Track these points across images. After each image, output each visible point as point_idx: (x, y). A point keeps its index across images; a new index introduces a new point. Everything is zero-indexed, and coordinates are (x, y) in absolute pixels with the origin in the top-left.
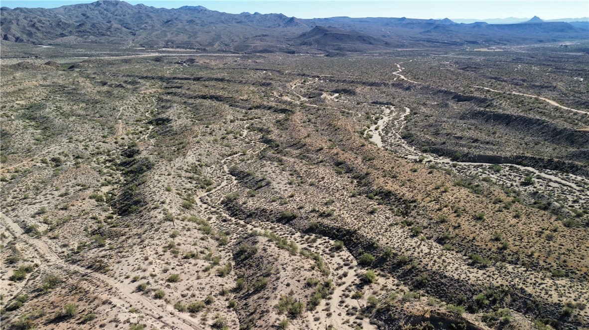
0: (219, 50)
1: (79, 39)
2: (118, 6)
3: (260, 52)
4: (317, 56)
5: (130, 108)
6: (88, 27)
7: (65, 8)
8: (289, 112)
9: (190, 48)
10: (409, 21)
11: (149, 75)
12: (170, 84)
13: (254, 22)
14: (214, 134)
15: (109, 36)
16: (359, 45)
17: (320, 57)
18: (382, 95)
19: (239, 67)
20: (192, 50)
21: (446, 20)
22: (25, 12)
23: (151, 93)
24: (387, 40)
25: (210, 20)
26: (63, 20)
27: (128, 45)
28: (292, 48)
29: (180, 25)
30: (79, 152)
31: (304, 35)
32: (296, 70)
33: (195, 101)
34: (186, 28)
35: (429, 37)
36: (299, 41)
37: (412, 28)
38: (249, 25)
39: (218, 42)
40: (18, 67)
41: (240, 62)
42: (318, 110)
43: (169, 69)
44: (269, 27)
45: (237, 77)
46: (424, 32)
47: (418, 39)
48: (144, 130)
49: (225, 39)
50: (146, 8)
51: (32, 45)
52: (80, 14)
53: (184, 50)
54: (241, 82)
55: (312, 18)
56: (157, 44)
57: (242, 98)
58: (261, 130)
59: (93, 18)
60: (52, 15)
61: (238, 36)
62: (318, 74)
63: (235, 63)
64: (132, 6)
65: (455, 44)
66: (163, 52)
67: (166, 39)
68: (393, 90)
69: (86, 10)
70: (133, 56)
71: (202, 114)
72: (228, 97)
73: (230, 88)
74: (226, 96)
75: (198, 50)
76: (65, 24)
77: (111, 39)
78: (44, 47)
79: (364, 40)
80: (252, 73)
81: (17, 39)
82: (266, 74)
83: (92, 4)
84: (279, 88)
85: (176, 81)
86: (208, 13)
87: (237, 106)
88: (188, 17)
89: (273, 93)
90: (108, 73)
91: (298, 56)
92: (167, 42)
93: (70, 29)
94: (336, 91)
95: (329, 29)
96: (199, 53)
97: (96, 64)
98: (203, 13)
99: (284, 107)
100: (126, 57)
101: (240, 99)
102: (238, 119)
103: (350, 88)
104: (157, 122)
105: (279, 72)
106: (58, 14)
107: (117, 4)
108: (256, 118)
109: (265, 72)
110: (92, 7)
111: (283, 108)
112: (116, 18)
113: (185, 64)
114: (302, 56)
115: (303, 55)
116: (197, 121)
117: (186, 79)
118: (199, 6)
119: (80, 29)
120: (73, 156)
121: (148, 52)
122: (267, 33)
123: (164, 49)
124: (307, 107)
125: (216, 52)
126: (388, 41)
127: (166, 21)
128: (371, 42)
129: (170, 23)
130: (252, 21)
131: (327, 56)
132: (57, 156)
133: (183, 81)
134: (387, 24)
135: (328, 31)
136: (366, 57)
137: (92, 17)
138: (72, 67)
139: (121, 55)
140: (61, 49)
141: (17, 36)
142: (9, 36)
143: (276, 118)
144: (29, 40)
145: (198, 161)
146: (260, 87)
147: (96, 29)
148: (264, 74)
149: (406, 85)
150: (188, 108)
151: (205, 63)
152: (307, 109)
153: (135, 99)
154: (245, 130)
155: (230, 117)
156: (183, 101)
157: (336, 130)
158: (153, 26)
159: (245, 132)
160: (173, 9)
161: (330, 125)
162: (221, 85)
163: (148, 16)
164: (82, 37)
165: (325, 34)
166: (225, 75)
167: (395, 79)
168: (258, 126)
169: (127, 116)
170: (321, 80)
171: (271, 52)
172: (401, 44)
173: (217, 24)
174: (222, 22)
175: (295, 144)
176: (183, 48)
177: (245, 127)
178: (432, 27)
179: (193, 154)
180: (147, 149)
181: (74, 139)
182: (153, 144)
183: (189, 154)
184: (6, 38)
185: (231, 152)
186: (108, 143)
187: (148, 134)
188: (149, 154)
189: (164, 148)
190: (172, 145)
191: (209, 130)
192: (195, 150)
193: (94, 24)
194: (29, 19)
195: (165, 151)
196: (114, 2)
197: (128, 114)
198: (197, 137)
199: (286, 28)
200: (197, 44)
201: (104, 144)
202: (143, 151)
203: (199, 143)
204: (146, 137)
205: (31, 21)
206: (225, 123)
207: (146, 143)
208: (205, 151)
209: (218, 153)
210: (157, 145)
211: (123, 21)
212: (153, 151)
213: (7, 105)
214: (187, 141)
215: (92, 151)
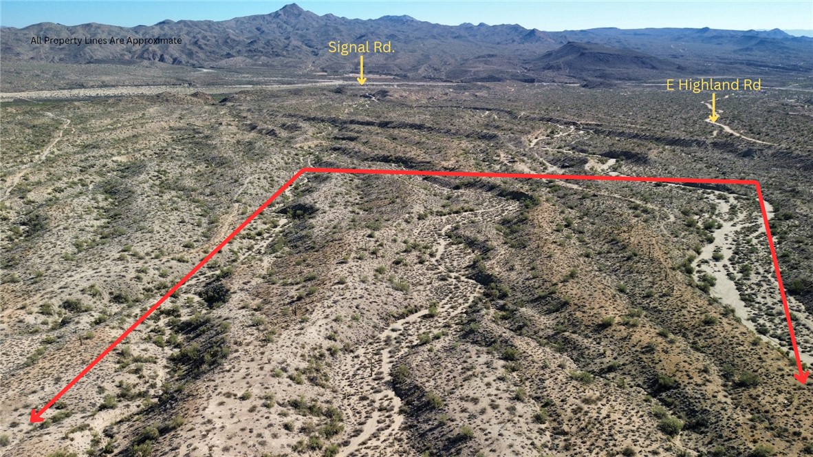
0: (425, 77)
1: (248, 60)
2: (301, 18)
3: (482, 80)
4: (569, 87)
5: (262, 180)
6: (259, 45)
7: (237, 20)
8: (528, 202)
9: (386, 74)
10: (715, 34)
11: (319, 115)
12: (344, 132)
13: (478, 37)
14: (381, 252)
15: (284, 56)
16: (635, 70)
17: (574, 88)
18: (699, 166)
19: (450, 104)
20: (389, 77)
21: (777, 31)
22: (189, 26)
23: (310, 147)
24: (679, 61)
25: (417, 34)
26: (231, 36)
27: (306, 68)
28: (531, 75)
30: (123, 286)
31: (549, 55)
32: (537, 111)
33: (370, 166)
35: (750, 58)
36: (541, 64)
37: (719, 44)
38: (469, 41)
39: (425, 65)
40: (156, 100)
41: (452, 95)
42: (584, 198)
43: (350, 106)
44: (498, 43)
45: (444, 124)
46: (740, 50)
47: (732, 61)
48: (268, 229)
49: (435, 61)
50: (335, 20)
51: (190, 68)
52: (254, 28)
53: (377, 76)
54: (448, 131)
55: (562, 30)
56: (343, 68)
57: (445, 164)
58: (471, 243)
59: (268, 33)
60: (221, 30)
61: (453, 56)
62: (575, 119)
63: (445, 97)
64: (318, 17)
65: (795, 68)
66: (349, 79)
67: (356, 61)
68: (717, 154)
69: (262, 22)
70: (309, 84)
71: (373, 197)
72: (423, 162)
73: (430, 142)
74: (420, 159)
75: (396, 77)
76: (234, 40)
77: (286, 60)
78: (205, 70)
79: (643, 63)
80: (467, 116)
81: (175, 60)
82: (489, 116)
83: (270, 15)
84: (509, 144)
85: (353, 126)
86: (415, 24)
87: (435, 181)
88: (389, 31)
89: (499, 156)
90: (265, 111)
91: (539, 87)
92: (357, 65)
93: (239, 48)
94: (611, 155)
95: (588, 47)
96: (397, 81)
97: (255, 97)
98: (409, 25)
99: (517, 186)
100: (300, 85)
101: (443, 167)
102: (432, 213)
103: (637, 149)
104: (295, 212)
105: (510, 113)
106: (227, 28)
107: (300, 15)
108: (466, 211)
109: (487, 112)
110: (270, 19)
111: (515, 189)
112: (297, 33)
113: (373, 98)
114: (544, 86)
115: (548, 86)
116: (361, 213)
117: (368, 124)
118: (405, 16)
119: (251, 49)
120: (111, 293)
121: (330, 79)
122: (495, 52)
123: (351, 75)
124: (559, 188)
125: (421, 80)
126: (682, 64)
127: (359, 36)
128: (654, 65)
129: (363, 38)
130: (475, 36)
131: (584, 86)
132: (77, 296)
133: (362, 128)
134: (679, 38)
135: (586, 49)
136: (649, 89)
137: (267, 31)
138: (224, 100)
139: (294, 83)
140: (223, 74)
141: (175, 56)
142: (166, 56)
143: (503, 211)
144: (188, 62)
145: (330, 338)
146: (478, 142)
147: (270, 48)
148: (486, 117)
149: (742, 147)
150: (356, 181)
151: (402, 96)
152: (561, 193)
153: (280, 160)
154: (441, 241)
155: (418, 209)
156: (351, 166)
157: (629, 258)
159: (441, 247)
160: (370, 20)
161: (614, 242)
162: (416, 136)
163: (337, 30)
164: (251, 58)
165: (583, 54)
166: (425, 118)
167: (715, 133)
168: (468, 233)
169: (251, 195)
170: (580, 130)
171: (499, 80)
172: (704, 68)
173: (427, 39)
174: (434, 37)
175: (544, 297)
176: (377, 73)
177: (443, 232)
178: (754, 42)
179: (323, 316)
180: (246, 287)
181: (131, 253)
182: (264, 272)
183: (314, 320)
184: (162, 59)
185: (406, 307)
186: (187, 262)
187: (271, 239)
188: (240, 306)
189: (276, 289)
190: (293, 282)
191: (373, 243)
192: (329, 307)
193: (268, 41)
194: (192, 35)
195: (274, 299)
196: (296, 12)
197: (254, 192)
198: (346, 263)
199: (522, 45)
200: (395, 68)
201: (179, 264)
202: (235, 293)
203: (343, 283)
204: (265, 245)
205: (194, 37)
206: (409, 223)
207: (252, 268)
208: (350, 307)
209: (378, 310)
210: (270, 276)
211: (305, 36)
212: (253, 297)
213: (97, 163)
214: (323, 274)
215: (149, 283)
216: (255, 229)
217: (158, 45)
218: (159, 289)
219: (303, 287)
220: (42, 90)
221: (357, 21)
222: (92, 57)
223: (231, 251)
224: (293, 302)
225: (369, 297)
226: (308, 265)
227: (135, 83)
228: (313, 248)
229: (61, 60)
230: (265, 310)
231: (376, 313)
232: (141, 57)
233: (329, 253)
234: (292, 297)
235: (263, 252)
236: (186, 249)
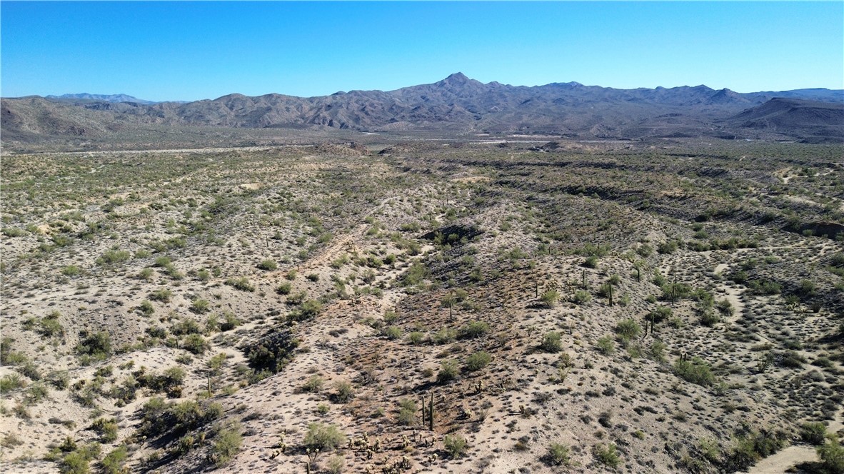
0: (597, 136)
1: (411, 125)
2: (465, 86)
3: (669, 136)
5: (405, 202)
6: (423, 111)
7: (403, 90)
9: (553, 134)
11: (481, 161)
12: (510, 171)
13: (656, 100)
14: (616, 295)
15: (447, 120)
19: (637, 153)
20: (555, 137)
23: (470, 182)
25: (586, 98)
26: (397, 103)
27: (467, 131)
28: (728, 132)
29: (542, 106)
30: (111, 322)
31: (748, 112)
33: (552, 196)
34: (550, 108)
36: (739, 122)
38: (647, 103)
39: (597, 125)
41: (635, 149)
43: (516, 155)
44: (681, 105)
48: (402, 256)
49: (609, 121)
50: (500, 87)
51: (355, 132)
52: (419, 97)
53: (544, 136)
55: (757, 92)
56: (507, 129)
57: (668, 192)
59: (433, 101)
60: (388, 98)
61: (629, 117)
63: (627, 150)
64: (483, 85)
66: (513, 139)
67: (521, 122)
69: (427, 91)
71: (567, 224)
73: (630, 176)
74: (624, 189)
75: (564, 136)
76: (399, 107)
77: (448, 124)
78: (369, 134)
81: (342, 125)
83: (435, 84)
85: (522, 167)
87: (661, 211)
88: (557, 95)
91: (741, 143)
92: (522, 125)
93: (403, 114)
98: (577, 90)
101: (666, 195)
102: (680, 245)
104: (447, 236)
105: (723, 158)
106: (395, 97)
107: (464, 83)
108: (742, 247)
109: (691, 158)
110: (435, 88)
111: (817, 220)
112: (460, 100)
113: (542, 151)
114: (748, 142)
116: (552, 242)
117: (541, 164)
118: (573, 82)
119: (415, 114)
120: (83, 334)
121: (492, 139)
122: (678, 112)
123: (515, 135)
125: (593, 139)
127: (523, 101)
129: (529, 103)
130: (652, 98)
131: (801, 143)
133: (534, 167)
135: (798, 105)
137: (432, 99)
138: (382, 152)
140: (384, 136)
141: (342, 122)
142: (334, 122)
144: (354, 127)
146: (699, 178)
147: (433, 113)
151: (575, 148)
153: (432, 189)
154: (725, 288)
155: (656, 236)
156: (525, 196)
158: (505, 108)
159: (731, 298)
160: (536, 86)
162: (608, 172)
163: (502, 96)
164: (414, 122)
165: (794, 109)
169: (387, 216)
171: (689, 136)
173: (598, 102)
174: (606, 100)
176: (543, 133)
177: (718, 274)
179: (509, 443)
180: (333, 341)
181: (165, 269)
182: (379, 316)
183: (485, 452)
184: (331, 124)
185: (739, 434)
186: (252, 291)
187: (404, 269)
188: (303, 383)
189: (394, 352)
190: (432, 337)
191: (595, 277)
192: (525, 414)
193: (432, 108)
194: (360, 103)
195: (386, 375)
196: (461, 80)
197: (391, 213)
198: (548, 307)
199: (710, 107)
200: (563, 129)
201: (236, 292)
202: (306, 351)
203: (553, 350)
204: (394, 277)
205: (363, 105)
206: (646, 256)
207: (359, 307)
208: (585, 420)
209: (663, 436)
210: (389, 323)
211: (469, 103)
212: (341, 365)
213: (222, 188)
214: (499, 327)
215: (162, 320)
216: (382, 253)
217: (328, 112)
218: (178, 333)
219: (455, 350)
220: (218, 147)
221: (522, 88)
222: (269, 123)
223: (334, 279)
224: (427, 386)
225: (627, 393)
226: (466, 308)
227: (302, 142)
228: (475, 280)
229: (243, 125)
230: (356, 402)
231: (661, 444)
232: (313, 122)
233: (507, 288)
234: (428, 374)
235: (388, 285)
236: (260, 271)
